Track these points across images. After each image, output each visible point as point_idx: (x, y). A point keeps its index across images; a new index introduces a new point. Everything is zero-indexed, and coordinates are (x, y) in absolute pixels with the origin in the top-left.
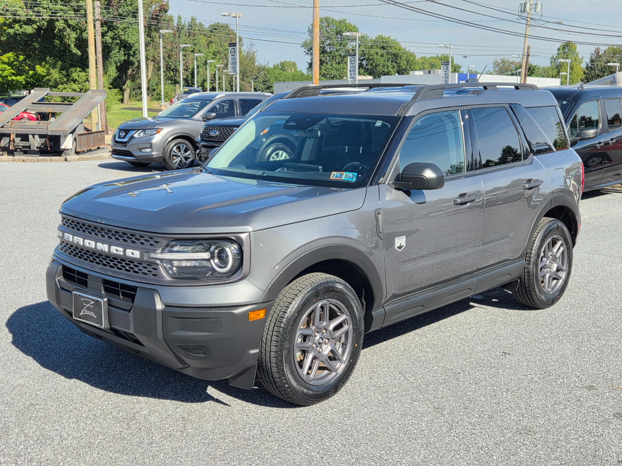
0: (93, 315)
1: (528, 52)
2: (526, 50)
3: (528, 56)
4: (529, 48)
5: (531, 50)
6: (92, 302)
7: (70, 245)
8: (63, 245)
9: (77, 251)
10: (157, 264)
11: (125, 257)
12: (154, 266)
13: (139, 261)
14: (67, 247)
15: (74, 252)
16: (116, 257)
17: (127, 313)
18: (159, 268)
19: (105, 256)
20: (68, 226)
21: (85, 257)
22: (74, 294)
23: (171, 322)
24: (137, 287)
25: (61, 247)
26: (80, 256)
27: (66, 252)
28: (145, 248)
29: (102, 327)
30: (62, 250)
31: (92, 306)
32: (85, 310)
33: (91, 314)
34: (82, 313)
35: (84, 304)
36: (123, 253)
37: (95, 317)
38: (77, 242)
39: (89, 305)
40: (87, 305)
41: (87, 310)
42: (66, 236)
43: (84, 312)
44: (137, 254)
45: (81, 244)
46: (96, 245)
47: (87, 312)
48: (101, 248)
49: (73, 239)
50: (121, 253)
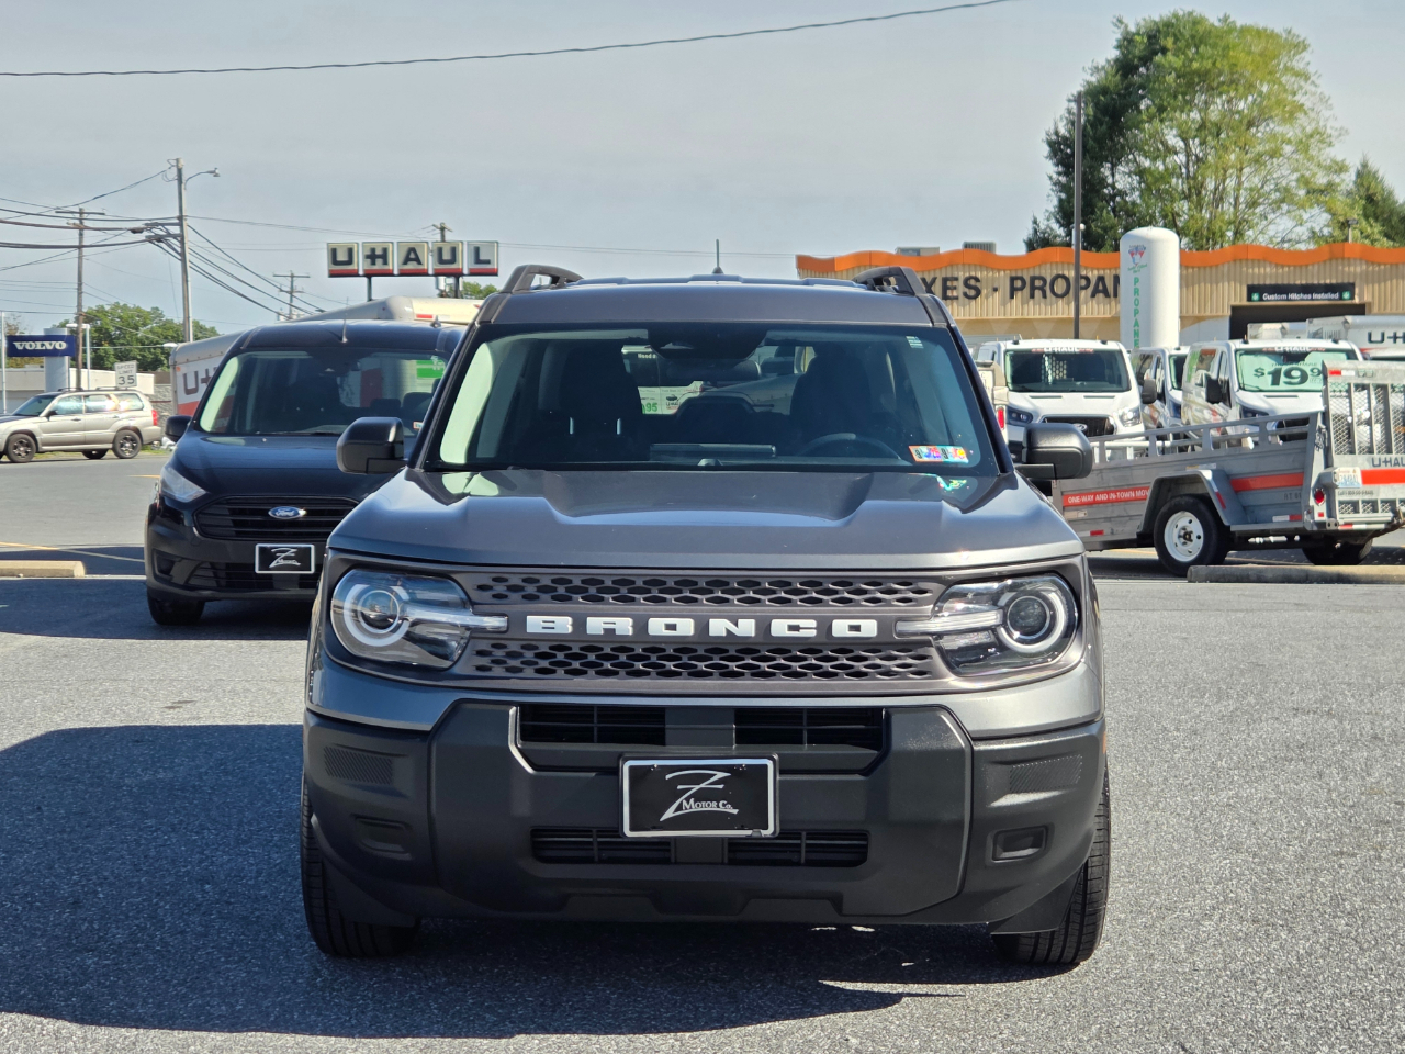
0: (722, 809)
6: (720, 775)
7: (551, 648)
8: (499, 653)
9: (592, 657)
10: (929, 644)
11: (824, 640)
12: (921, 651)
13: (872, 646)
14: (529, 655)
15: (573, 662)
16: (782, 648)
17: (858, 777)
18: (933, 652)
19: (737, 651)
20: (530, 598)
21: (636, 667)
22: (632, 769)
23: (993, 775)
24: (879, 709)
25: (485, 661)
26: (608, 670)
27: (521, 670)
28: (890, 611)
29: (765, 833)
30: (489, 669)
31: (721, 787)
32: (685, 803)
33: (712, 807)
34: (670, 813)
35: (680, 787)
36: (818, 633)
37: (735, 811)
38: (605, 630)
39: (703, 785)
40: (697, 787)
41: (695, 802)
42: (535, 624)
43: (680, 808)
44: (869, 628)
45: (631, 633)
46: (702, 627)
47: (692, 807)
48: (728, 631)
49: (580, 624)
50: (813, 633)
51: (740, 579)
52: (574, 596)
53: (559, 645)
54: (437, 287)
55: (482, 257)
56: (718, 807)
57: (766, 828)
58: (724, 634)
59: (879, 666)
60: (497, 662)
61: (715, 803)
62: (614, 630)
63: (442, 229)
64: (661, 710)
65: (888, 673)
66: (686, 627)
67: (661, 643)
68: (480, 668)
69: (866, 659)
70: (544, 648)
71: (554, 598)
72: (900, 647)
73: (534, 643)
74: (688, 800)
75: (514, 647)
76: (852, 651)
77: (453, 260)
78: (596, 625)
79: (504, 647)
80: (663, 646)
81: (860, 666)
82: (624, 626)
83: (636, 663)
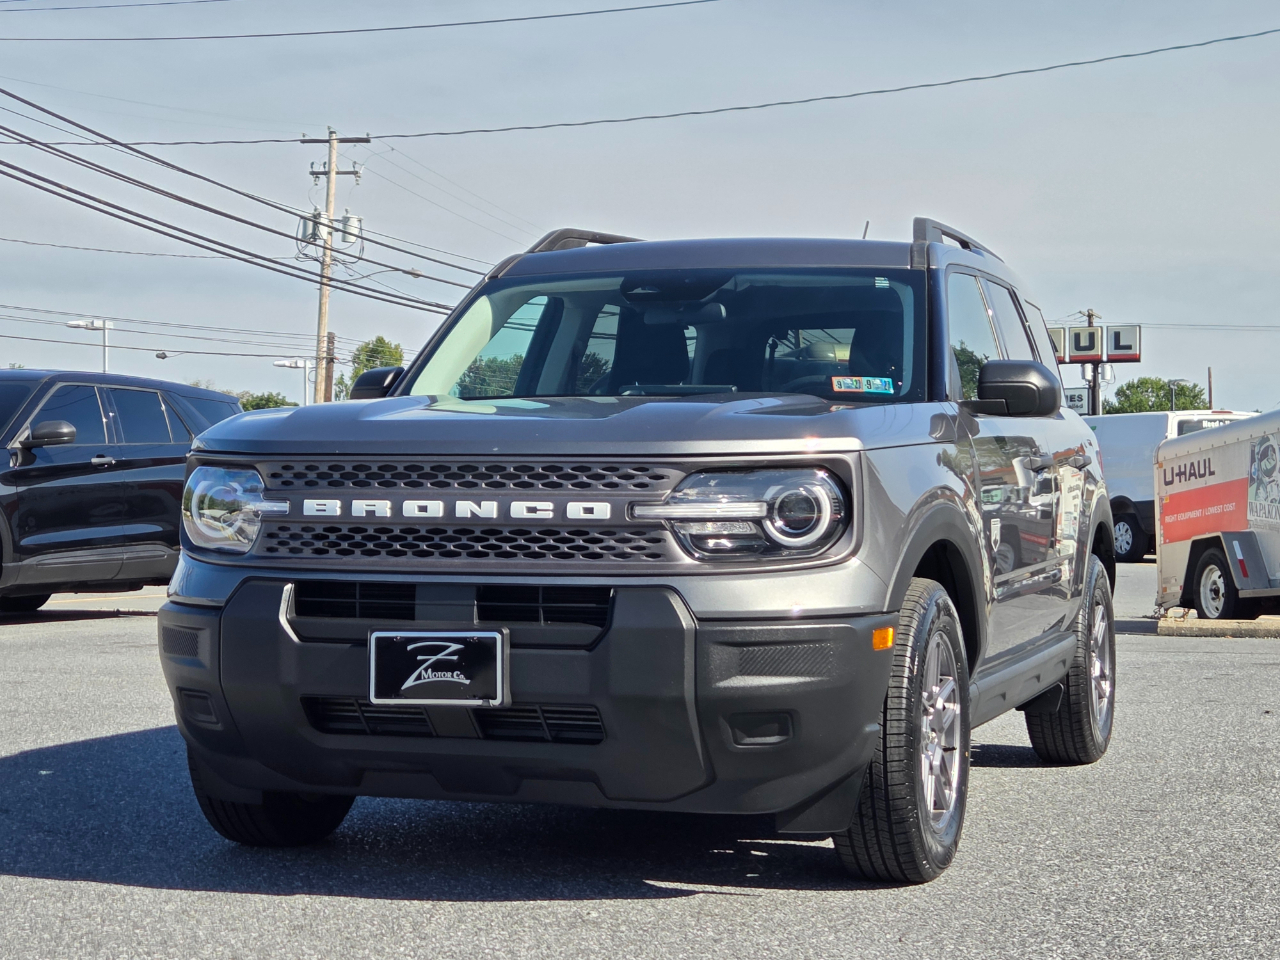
0: (456, 679)
1: (329, 349)
2: (325, 344)
3: (331, 360)
4: (331, 339)
5: (336, 344)
6: (455, 647)
7: (325, 530)
8: (284, 535)
9: (358, 538)
10: (663, 528)
11: (560, 522)
12: (654, 534)
13: (607, 528)
14: (307, 536)
15: (342, 543)
16: (522, 529)
17: (583, 652)
18: (668, 536)
19: (483, 532)
20: (310, 484)
21: (394, 547)
22: (378, 640)
23: (719, 655)
24: (607, 588)
25: (273, 543)
26: (371, 550)
27: (300, 551)
28: (626, 495)
29: (493, 703)
30: (276, 550)
31: (455, 658)
32: (423, 672)
33: (447, 677)
34: (410, 682)
35: (419, 658)
36: (555, 515)
37: (467, 682)
38: (367, 512)
39: (439, 656)
40: (434, 658)
41: (433, 671)
42: (311, 507)
43: (419, 677)
44: (603, 511)
45: (389, 515)
46: (450, 510)
47: (430, 676)
48: (472, 513)
49: (347, 508)
50: (550, 515)
51: (488, 465)
52: (346, 482)
53: (331, 526)
54: (1084, 377)
55: (1123, 343)
56: (452, 676)
57: (495, 698)
58: (469, 516)
59: (613, 548)
60: (282, 543)
61: (450, 674)
62: (374, 512)
63: (1090, 316)
64: (412, 586)
65: (623, 555)
66: (436, 509)
67: (415, 524)
68: (270, 550)
69: (601, 541)
70: (319, 530)
71: (330, 484)
72: (633, 530)
73: (310, 525)
74: (426, 670)
75: (296, 529)
76: (587, 533)
77: (1091, 346)
78: (360, 507)
79: (288, 529)
80: (417, 527)
81: (596, 548)
82: (383, 508)
83: (394, 544)
